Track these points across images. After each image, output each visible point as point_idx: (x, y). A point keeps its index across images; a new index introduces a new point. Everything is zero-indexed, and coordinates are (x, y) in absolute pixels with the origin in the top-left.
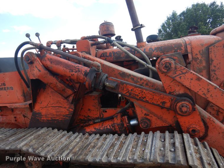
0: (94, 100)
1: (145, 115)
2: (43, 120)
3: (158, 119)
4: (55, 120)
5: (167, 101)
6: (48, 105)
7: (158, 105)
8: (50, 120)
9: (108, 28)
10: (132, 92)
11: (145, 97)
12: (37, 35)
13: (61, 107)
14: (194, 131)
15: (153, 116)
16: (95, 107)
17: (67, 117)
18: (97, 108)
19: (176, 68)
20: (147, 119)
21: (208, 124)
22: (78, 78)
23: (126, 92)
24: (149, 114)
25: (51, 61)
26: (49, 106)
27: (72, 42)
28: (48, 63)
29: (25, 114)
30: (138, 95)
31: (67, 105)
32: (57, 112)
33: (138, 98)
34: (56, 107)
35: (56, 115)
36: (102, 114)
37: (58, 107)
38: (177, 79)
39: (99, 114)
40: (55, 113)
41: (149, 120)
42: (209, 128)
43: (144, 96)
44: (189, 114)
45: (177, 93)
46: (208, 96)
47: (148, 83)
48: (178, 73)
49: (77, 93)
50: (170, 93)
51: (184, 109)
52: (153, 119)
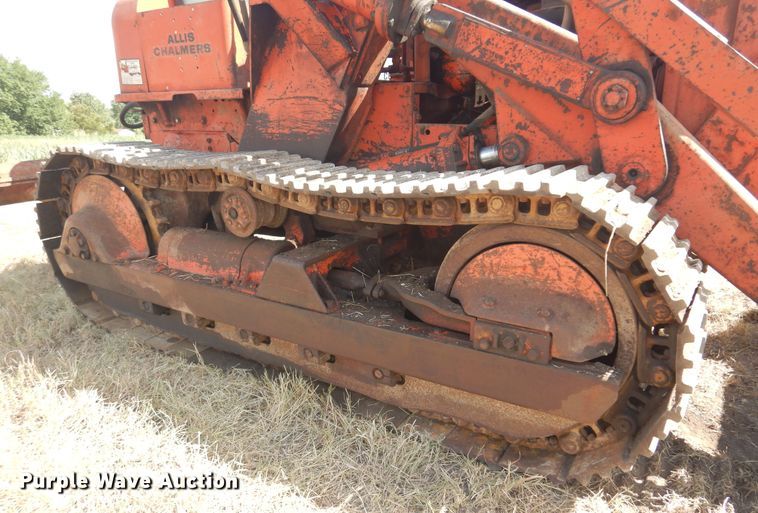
0: (402, 96)
1: (517, 127)
2: (272, 134)
3: (548, 141)
4: (297, 135)
5: (577, 79)
6: (285, 93)
8: (286, 135)
10: (489, 47)
11: (520, 65)
13: (316, 98)
14: (634, 173)
15: (536, 130)
16: (402, 117)
17: (328, 126)
18: (407, 121)
20: (521, 138)
21: (681, 163)
23: (474, 46)
24: (528, 123)
26: (289, 94)
29: (233, 131)
30: (501, 57)
31: (331, 93)
32: (305, 112)
33: (503, 66)
34: (304, 98)
35: (303, 121)
36: (418, 139)
37: (307, 100)
39: (408, 139)
40: (300, 116)
41: (525, 142)
42: (682, 171)
43: (518, 60)
44: (627, 121)
45: (611, 60)
46: (691, 66)
47: (540, 32)
49: (358, 59)
50: (592, 60)
51: (613, 99)
52: (537, 139)
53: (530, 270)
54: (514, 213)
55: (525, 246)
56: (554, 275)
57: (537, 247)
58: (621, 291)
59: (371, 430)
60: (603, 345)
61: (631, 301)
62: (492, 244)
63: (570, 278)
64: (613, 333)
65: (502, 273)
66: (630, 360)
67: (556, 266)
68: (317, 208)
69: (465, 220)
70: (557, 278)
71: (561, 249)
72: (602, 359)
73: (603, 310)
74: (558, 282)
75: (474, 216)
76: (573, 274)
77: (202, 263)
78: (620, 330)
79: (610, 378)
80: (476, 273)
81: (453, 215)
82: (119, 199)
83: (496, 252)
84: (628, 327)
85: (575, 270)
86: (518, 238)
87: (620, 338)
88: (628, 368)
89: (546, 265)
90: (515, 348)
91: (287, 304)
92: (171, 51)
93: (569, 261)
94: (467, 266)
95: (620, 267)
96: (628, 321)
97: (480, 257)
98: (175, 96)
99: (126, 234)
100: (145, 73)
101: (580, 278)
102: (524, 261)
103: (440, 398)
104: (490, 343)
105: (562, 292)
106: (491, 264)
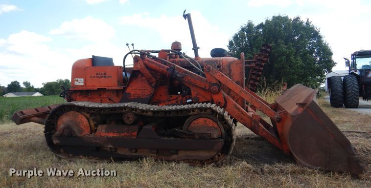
1: (196, 95)
3: (202, 97)
5: (207, 86)
6: (136, 88)
7: (203, 89)
9: (178, 45)
10: (190, 80)
12: (133, 45)
13: (146, 90)
14: (219, 103)
15: (200, 95)
16: (165, 93)
19: (213, 70)
21: (227, 100)
22: (163, 71)
23: (187, 80)
24: (198, 94)
25: (149, 61)
27: (156, 52)
28: (147, 62)
30: (193, 82)
31: (150, 89)
32: (142, 93)
33: (193, 84)
35: (141, 95)
37: (143, 90)
38: (213, 75)
41: (198, 98)
42: (227, 102)
43: (196, 83)
44: (217, 93)
45: (213, 83)
46: (227, 84)
47: (198, 78)
48: (214, 72)
49: (158, 81)
50: (209, 82)
51: (214, 90)
52: (200, 97)
53: (204, 123)
54: (200, 112)
55: (203, 118)
56: (208, 123)
57: (205, 118)
59: (173, 164)
60: (219, 135)
62: (196, 118)
63: (212, 123)
64: (221, 133)
65: (198, 124)
66: (224, 137)
67: (209, 121)
69: (190, 114)
71: (210, 118)
72: (220, 137)
73: (218, 129)
74: (210, 124)
75: (192, 113)
77: (115, 133)
80: (193, 125)
83: (197, 120)
84: (223, 131)
85: (212, 121)
86: (201, 117)
88: (224, 139)
89: (207, 121)
92: (97, 77)
94: (191, 124)
95: (220, 120)
97: (194, 121)
98: (98, 89)
99: (83, 128)
100: (85, 82)
102: (203, 121)
105: (210, 126)
106: (196, 122)
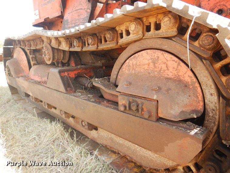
0: (117, 7)
2: (69, 27)
6: (73, 9)
17: (86, 20)
34: (78, 10)
53: (152, 65)
54: (143, 33)
55: (148, 51)
56: (164, 67)
57: (154, 51)
58: (206, 73)
60: (194, 111)
61: (214, 80)
62: (133, 52)
63: (174, 68)
64: (202, 104)
65: (138, 69)
66: (214, 123)
67: (166, 61)
68: (70, 48)
70: (166, 69)
71: (168, 50)
72: (192, 120)
73: (195, 88)
74: (167, 71)
75: (124, 39)
76: (175, 65)
78: (206, 101)
79: (196, 133)
80: (126, 71)
81: (115, 40)
82: (22, 55)
83: (135, 57)
84: (212, 99)
85: (176, 62)
86: (145, 47)
87: (207, 106)
88: (212, 129)
89: (160, 61)
90: (137, 110)
91: (55, 90)
92: (45, 4)
93: (173, 56)
94: (122, 67)
95: (205, 56)
96: (211, 95)
97: (128, 61)
98: (45, 20)
99: (23, 68)
100: (39, 13)
101: (179, 67)
102: (148, 60)
103: (111, 139)
104: (125, 107)
105: (168, 77)
106: (133, 64)
